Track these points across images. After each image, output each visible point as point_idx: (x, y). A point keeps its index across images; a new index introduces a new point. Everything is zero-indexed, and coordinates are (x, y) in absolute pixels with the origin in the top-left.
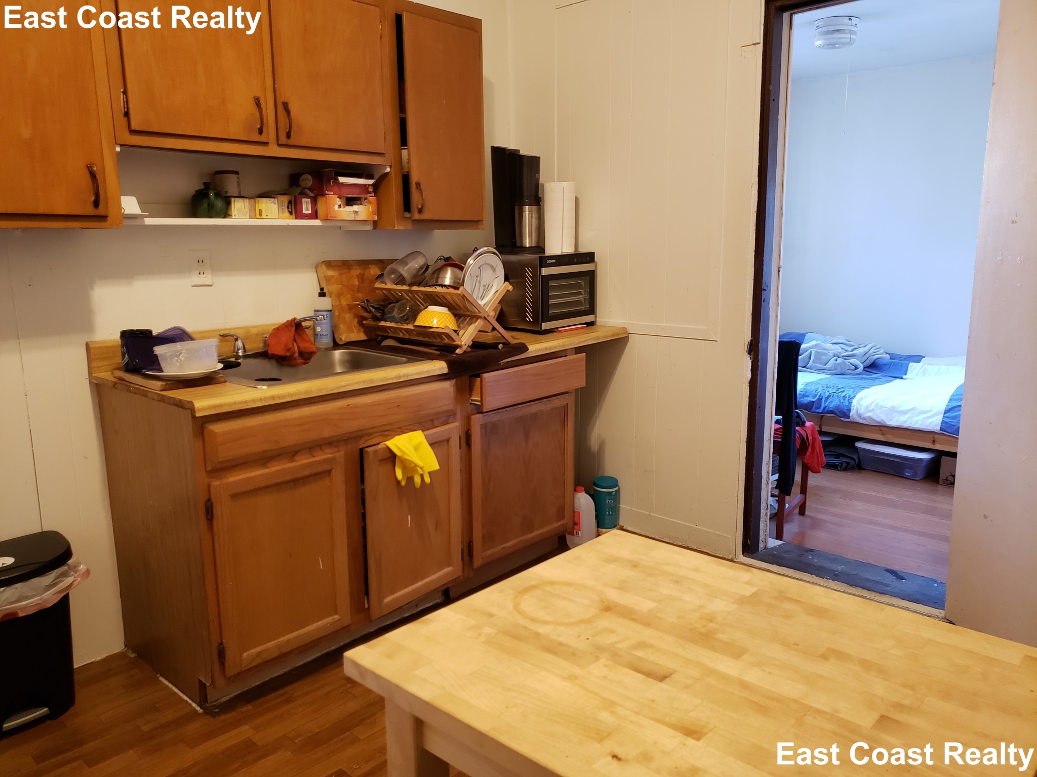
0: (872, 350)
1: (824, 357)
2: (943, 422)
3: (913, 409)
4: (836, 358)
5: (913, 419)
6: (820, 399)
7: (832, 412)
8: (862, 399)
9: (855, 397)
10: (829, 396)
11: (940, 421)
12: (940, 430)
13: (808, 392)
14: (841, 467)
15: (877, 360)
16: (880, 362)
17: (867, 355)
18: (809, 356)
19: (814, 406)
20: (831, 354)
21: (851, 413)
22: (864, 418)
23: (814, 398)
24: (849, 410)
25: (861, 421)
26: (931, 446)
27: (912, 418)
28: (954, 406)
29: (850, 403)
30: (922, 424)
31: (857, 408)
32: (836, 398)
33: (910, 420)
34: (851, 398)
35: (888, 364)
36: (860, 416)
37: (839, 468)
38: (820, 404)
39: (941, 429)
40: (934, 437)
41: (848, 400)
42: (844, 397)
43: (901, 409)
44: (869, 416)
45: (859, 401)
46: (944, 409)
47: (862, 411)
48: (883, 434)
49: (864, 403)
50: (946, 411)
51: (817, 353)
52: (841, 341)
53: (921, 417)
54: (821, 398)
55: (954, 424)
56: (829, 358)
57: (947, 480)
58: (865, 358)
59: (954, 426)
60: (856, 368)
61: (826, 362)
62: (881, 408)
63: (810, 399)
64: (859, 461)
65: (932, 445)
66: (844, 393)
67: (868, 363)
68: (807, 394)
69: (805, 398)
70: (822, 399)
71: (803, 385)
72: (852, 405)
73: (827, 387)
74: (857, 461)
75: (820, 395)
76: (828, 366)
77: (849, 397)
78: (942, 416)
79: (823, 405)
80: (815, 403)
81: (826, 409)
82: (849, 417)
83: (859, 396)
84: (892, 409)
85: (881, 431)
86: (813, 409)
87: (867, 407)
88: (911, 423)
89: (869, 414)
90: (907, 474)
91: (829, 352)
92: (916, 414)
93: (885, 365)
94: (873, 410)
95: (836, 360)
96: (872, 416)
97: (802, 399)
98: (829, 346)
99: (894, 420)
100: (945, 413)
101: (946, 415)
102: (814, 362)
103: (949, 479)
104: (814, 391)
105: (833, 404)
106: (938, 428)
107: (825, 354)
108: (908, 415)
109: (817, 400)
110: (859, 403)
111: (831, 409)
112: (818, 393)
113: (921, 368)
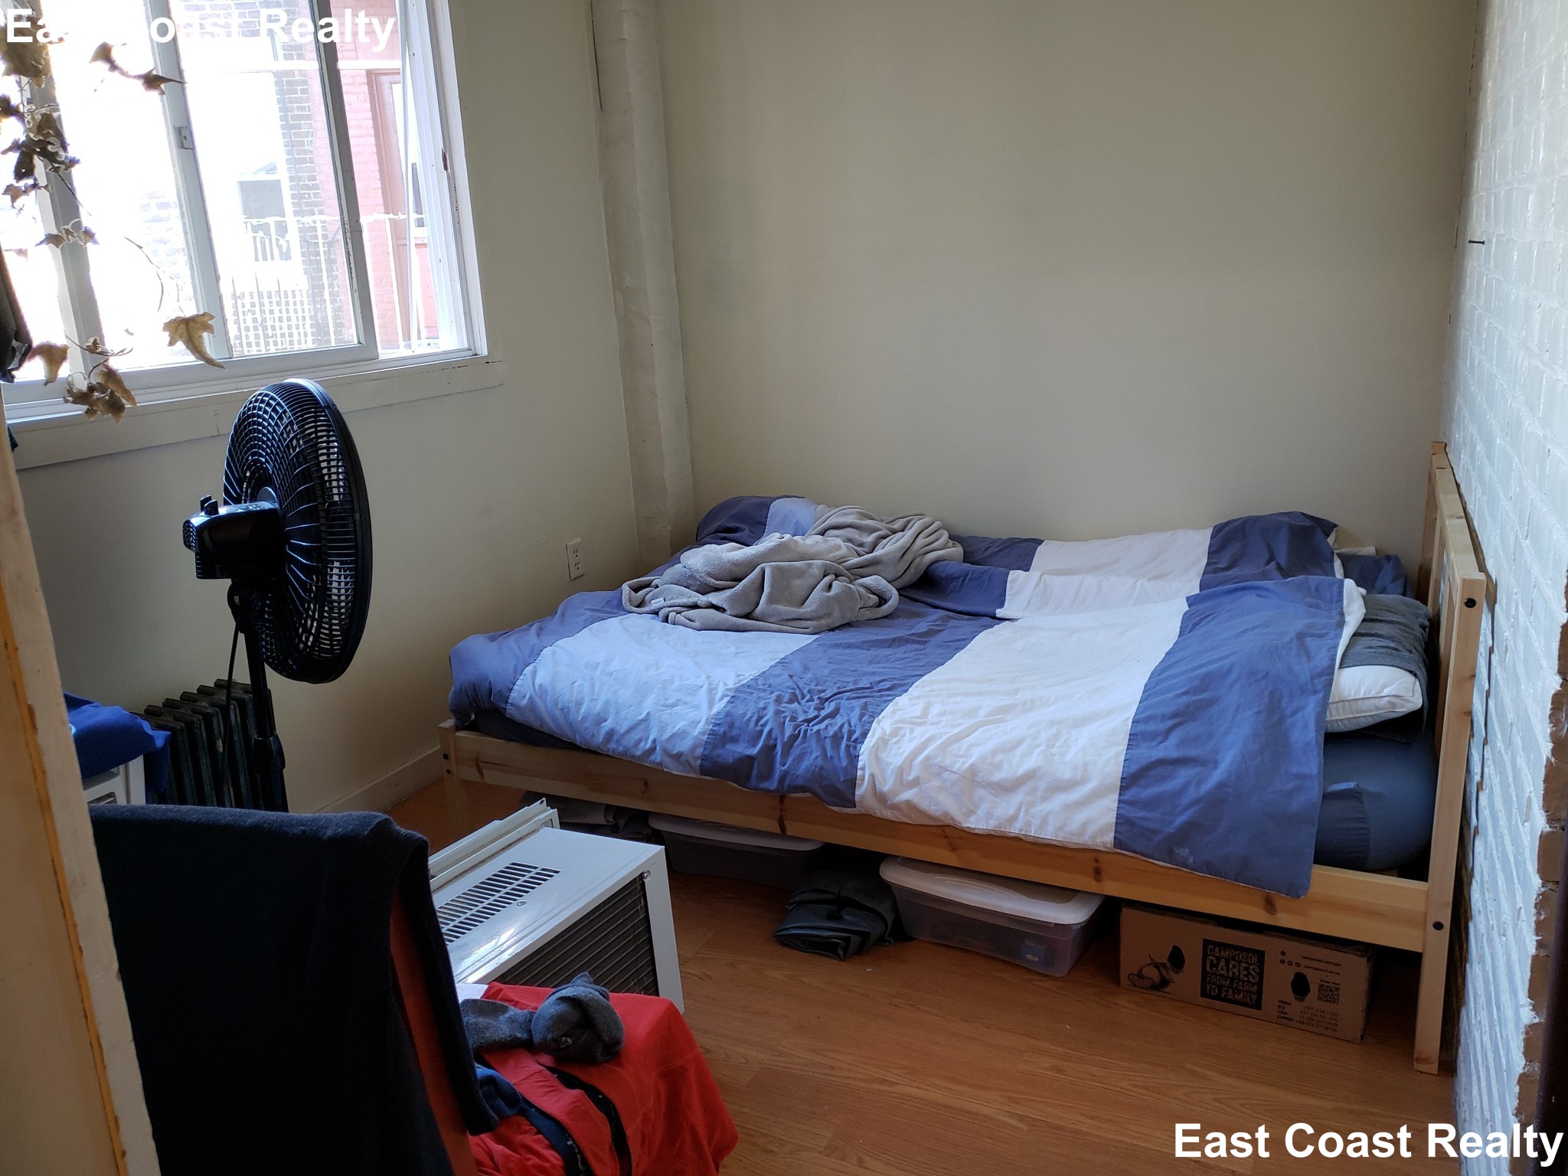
0: (920, 542)
1: (797, 582)
2: (1122, 821)
3: (1030, 776)
4: (827, 579)
5: (1032, 810)
6: (769, 749)
7: (803, 789)
8: (884, 742)
9: (864, 735)
10: (794, 738)
11: (1111, 818)
12: (1115, 846)
13: (737, 724)
14: (845, 949)
15: (933, 567)
16: (943, 570)
17: (909, 557)
18: (757, 585)
19: (755, 771)
20: (816, 571)
21: (859, 792)
22: (896, 807)
23: (754, 746)
24: (852, 783)
25: (889, 814)
26: (1090, 885)
27: (1031, 805)
28: (1144, 762)
29: (854, 759)
30: (1060, 828)
31: (872, 775)
32: (814, 743)
33: (1027, 811)
34: (856, 741)
35: (959, 577)
36: (882, 798)
37: (841, 952)
38: (771, 766)
39: (1118, 842)
40: (1097, 861)
41: (848, 747)
42: (837, 738)
43: (998, 776)
44: (908, 803)
45: (876, 749)
46: (1120, 775)
47: (886, 786)
48: (954, 849)
49: (896, 757)
50: (1128, 781)
51: (781, 574)
52: (849, 520)
53: (1060, 800)
54: (772, 742)
55: (1151, 825)
56: (811, 581)
57: (1140, 975)
58: (903, 566)
59: (1155, 832)
60: (882, 600)
61: (803, 593)
62: (939, 774)
63: (742, 749)
64: (898, 920)
65: (1094, 882)
66: (839, 720)
67: (912, 576)
68: (735, 732)
69: (729, 746)
70: (775, 746)
71: (726, 699)
72: (860, 764)
73: (794, 699)
74: (890, 918)
75: (771, 731)
76: (810, 606)
77: (849, 738)
78: (1116, 797)
79: (779, 769)
80: (756, 764)
81: (787, 782)
82: (853, 804)
83: (882, 725)
84: (972, 778)
85: (946, 837)
86: (754, 780)
87: (901, 771)
88: (1028, 824)
89: (907, 795)
90: (1029, 957)
91: (810, 566)
92: (1040, 793)
93: (952, 578)
94: (916, 782)
95: (830, 586)
96: (916, 800)
97: (720, 751)
98: (811, 541)
99: (979, 812)
100: (1123, 789)
101: (1132, 793)
102: (771, 600)
103: (1146, 972)
104: (752, 724)
105: (806, 762)
106: (1109, 838)
107: (801, 574)
108: (1018, 798)
109: (759, 752)
110: (877, 758)
111: (800, 782)
112: (764, 725)
113: (1037, 585)
